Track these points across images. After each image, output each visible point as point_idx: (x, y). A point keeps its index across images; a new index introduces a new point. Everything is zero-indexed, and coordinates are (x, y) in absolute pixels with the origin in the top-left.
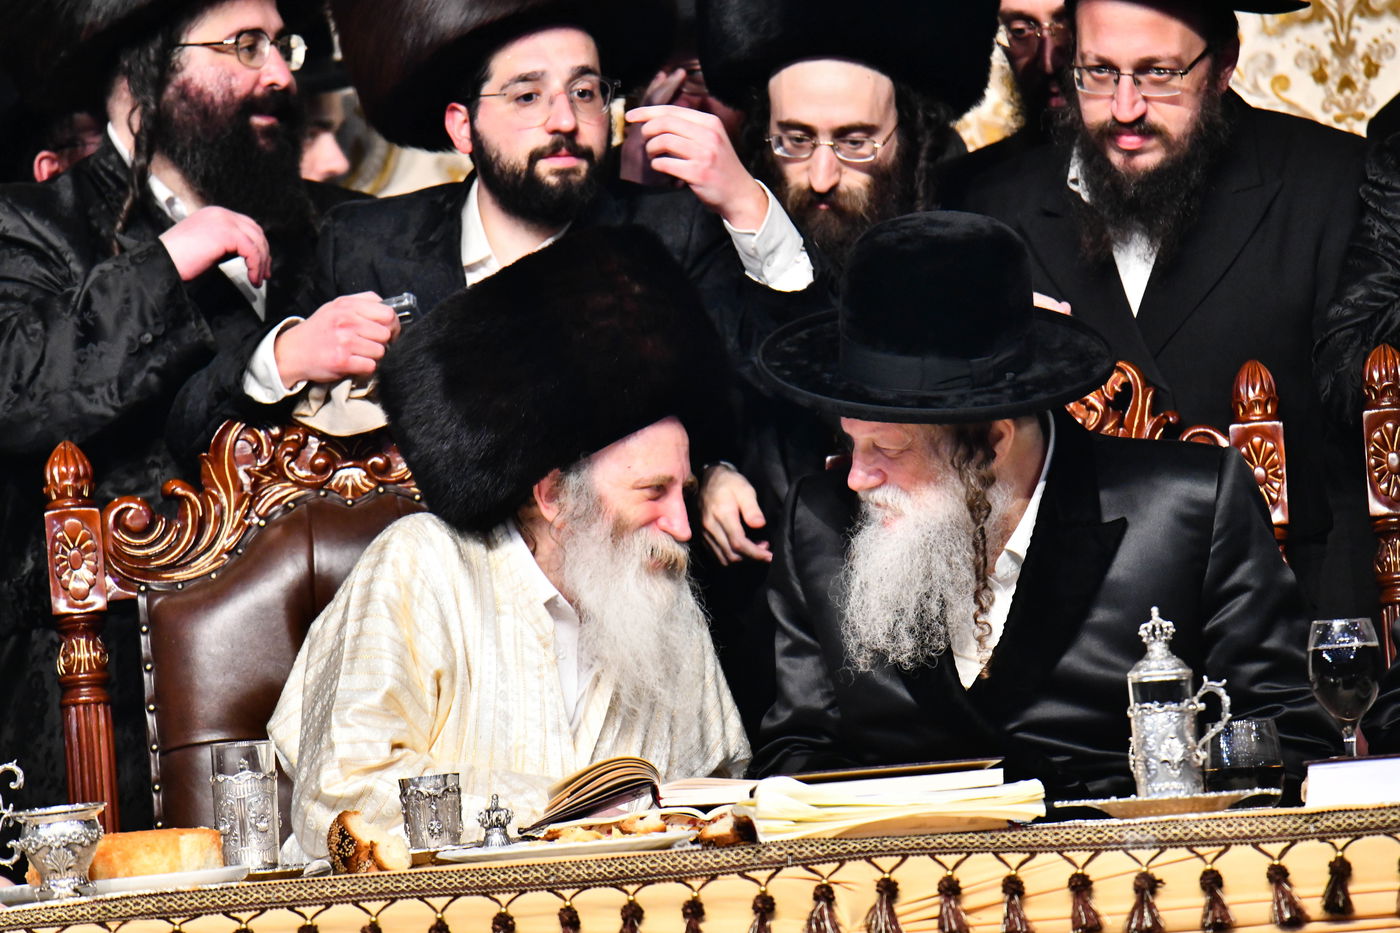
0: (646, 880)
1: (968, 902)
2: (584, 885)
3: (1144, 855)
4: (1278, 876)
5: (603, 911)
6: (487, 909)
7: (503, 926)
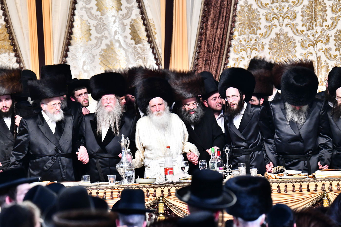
5: (297, 185)
6: (284, 184)
7: (286, 186)
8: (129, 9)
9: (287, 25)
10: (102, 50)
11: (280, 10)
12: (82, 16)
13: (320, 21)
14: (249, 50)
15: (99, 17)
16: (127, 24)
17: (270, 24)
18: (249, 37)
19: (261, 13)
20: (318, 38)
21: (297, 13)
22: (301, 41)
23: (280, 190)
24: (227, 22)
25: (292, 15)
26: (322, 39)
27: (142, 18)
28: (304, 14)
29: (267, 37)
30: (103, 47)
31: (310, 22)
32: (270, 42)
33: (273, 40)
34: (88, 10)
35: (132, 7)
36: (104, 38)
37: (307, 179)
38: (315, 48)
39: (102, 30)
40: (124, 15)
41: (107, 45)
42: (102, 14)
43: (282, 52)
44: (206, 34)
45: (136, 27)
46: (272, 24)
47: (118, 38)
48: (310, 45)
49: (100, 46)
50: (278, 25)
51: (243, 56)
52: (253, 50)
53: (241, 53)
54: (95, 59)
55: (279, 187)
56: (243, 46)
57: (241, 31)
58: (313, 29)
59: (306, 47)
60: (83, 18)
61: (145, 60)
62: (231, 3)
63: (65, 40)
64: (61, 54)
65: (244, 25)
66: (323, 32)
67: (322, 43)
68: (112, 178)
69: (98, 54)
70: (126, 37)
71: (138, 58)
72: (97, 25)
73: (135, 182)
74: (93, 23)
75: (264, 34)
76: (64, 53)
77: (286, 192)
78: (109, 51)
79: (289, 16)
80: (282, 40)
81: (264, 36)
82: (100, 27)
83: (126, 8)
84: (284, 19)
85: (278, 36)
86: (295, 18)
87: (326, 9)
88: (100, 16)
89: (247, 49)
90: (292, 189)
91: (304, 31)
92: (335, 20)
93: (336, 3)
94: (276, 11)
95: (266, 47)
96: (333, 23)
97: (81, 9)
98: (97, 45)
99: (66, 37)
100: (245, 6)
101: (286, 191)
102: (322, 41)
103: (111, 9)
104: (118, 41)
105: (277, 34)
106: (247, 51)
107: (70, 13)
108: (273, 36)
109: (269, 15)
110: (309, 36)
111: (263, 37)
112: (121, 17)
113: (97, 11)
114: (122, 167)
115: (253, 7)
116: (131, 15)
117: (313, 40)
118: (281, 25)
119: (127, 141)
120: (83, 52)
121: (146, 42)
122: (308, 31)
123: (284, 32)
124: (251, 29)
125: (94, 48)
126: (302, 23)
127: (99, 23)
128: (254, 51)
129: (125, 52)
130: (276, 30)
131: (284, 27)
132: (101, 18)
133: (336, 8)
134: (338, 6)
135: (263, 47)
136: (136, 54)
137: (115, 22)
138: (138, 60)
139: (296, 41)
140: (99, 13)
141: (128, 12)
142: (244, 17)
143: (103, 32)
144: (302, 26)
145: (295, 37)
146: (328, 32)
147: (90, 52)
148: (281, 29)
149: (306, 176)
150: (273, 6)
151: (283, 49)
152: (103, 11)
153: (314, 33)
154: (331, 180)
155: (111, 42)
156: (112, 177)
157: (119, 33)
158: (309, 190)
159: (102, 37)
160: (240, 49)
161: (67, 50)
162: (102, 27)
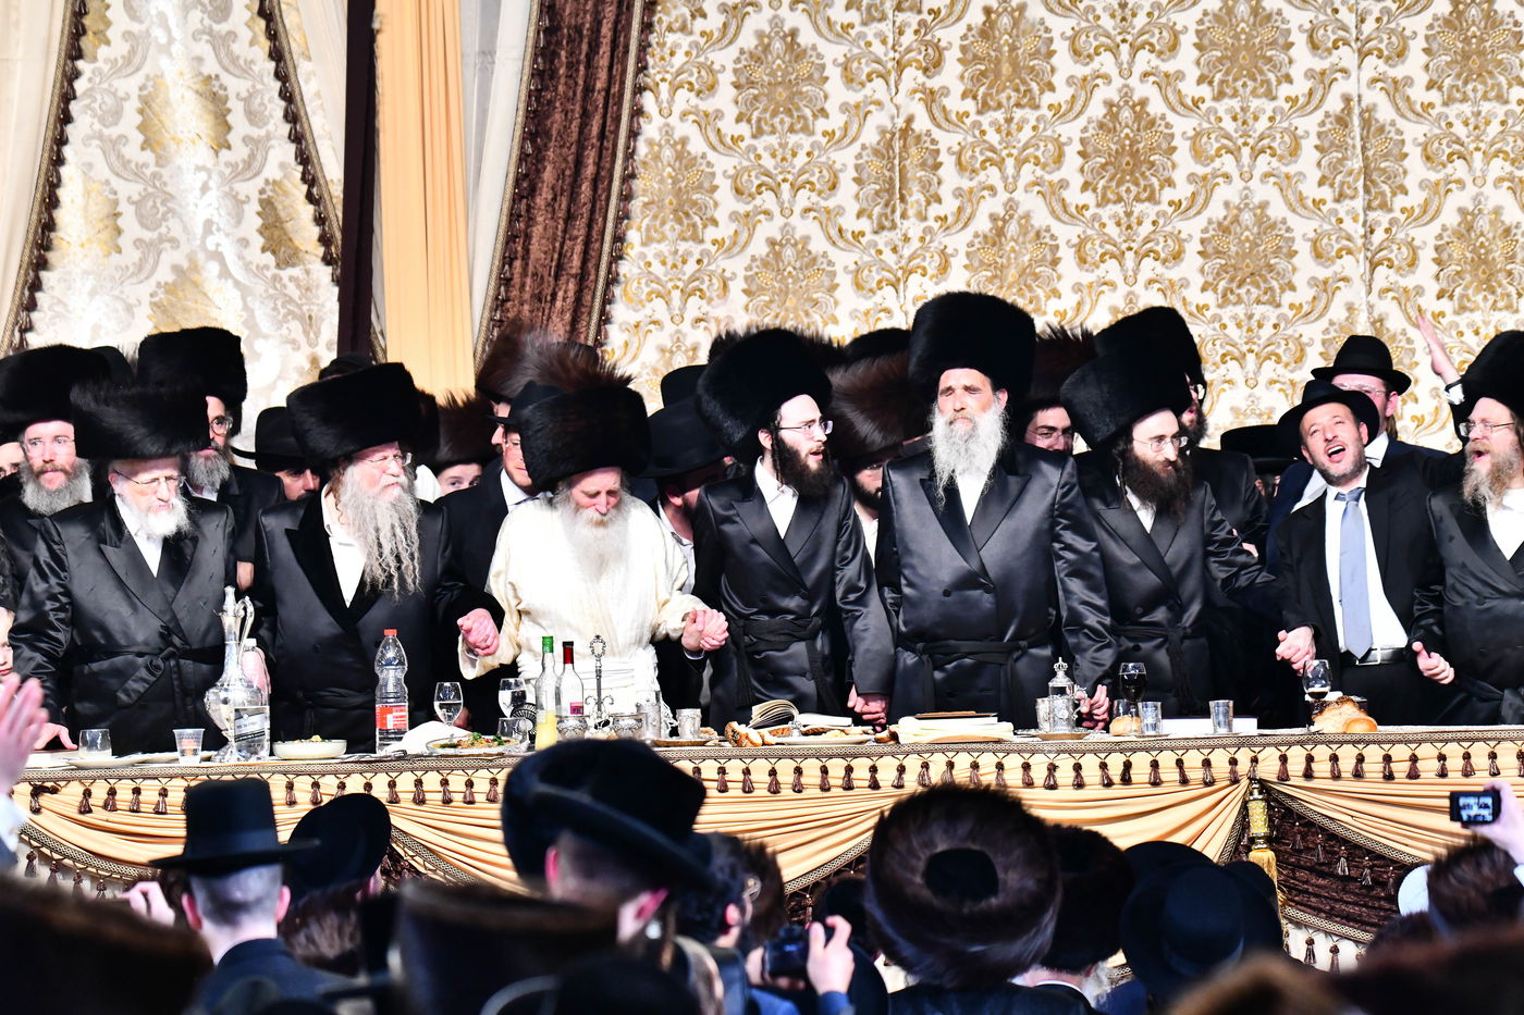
0: (855, 756)
1: (981, 771)
2: (831, 757)
3: (1052, 756)
4: (1103, 766)
5: (837, 768)
6: (791, 765)
7: (798, 771)
8: (257, 146)
9: (807, 210)
10: (159, 285)
11: (784, 159)
12: (90, 166)
13: (917, 202)
14: (676, 294)
15: (148, 172)
16: (247, 197)
17: (749, 208)
18: (676, 252)
19: (718, 170)
20: (911, 258)
21: (841, 171)
22: (852, 267)
23: (777, 783)
24: (603, 197)
25: (823, 177)
26: (923, 264)
27: (304, 179)
28: (865, 176)
29: (739, 253)
30: (164, 274)
31: (883, 202)
32: (749, 268)
33: (758, 263)
34: (112, 147)
35: (268, 137)
36: (167, 245)
37: (871, 746)
38: (902, 294)
39: (159, 216)
40: (237, 164)
41: (176, 269)
42: (161, 161)
43: (788, 304)
44: (528, 237)
45: (280, 207)
46: (755, 206)
47: (218, 245)
48: (884, 284)
49: (153, 271)
50: (775, 210)
51: (654, 318)
52: (690, 295)
53: (649, 305)
54: (133, 316)
55: (773, 773)
56: (658, 281)
57: (648, 229)
58: (894, 227)
59: (871, 290)
60: (92, 174)
61: (311, 325)
62: (616, 132)
63: (27, 251)
64: (13, 300)
65: (661, 208)
66: (928, 239)
67: (924, 275)
68: (188, 738)
69: (146, 300)
70: (244, 242)
71: (285, 316)
72: (144, 198)
73: (272, 754)
74: (128, 190)
75: (727, 242)
76: (23, 293)
77: (800, 791)
78: (183, 290)
79: (814, 179)
80: (789, 264)
81: (729, 249)
82: (154, 206)
83: (247, 140)
84: (796, 189)
85: (777, 248)
86: (834, 187)
87: (939, 160)
88: (153, 168)
89: (670, 292)
90: (818, 781)
91: (862, 234)
92: (970, 200)
93: (970, 139)
94: (768, 162)
95: (737, 286)
96: (960, 210)
97: (87, 140)
98: (140, 268)
99: (31, 238)
100: (663, 142)
101: (798, 788)
102: (924, 269)
103: (194, 142)
104: (218, 256)
105: (772, 243)
106: (671, 300)
107: (46, 155)
108: (759, 248)
109: (745, 177)
110: (880, 252)
111: (725, 251)
112: (227, 171)
113: (143, 149)
114: (225, 702)
115: (690, 147)
116: (263, 165)
117: (895, 267)
118: (787, 212)
119: (245, 609)
120: (93, 293)
121: (319, 260)
122: (876, 233)
123: (797, 237)
124: (685, 222)
125: (131, 280)
126: (856, 207)
127: (150, 190)
128: (694, 301)
129: (239, 293)
130: (768, 229)
131: (795, 220)
132: (155, 175)
133: (973, 157)
134: (977, 150)
135: (725, 286)
136: (279, 303)
137: (205, 189)
138: (288, 322)
139: (838, 268)
140: (148, 156)
141: (252, 156)
142: (662, 181)
143: (164, 224)
144: (859, 216)
145: (834, 254)
146: (946, 241)
147: (116, 292)
148: (786, 225)
149: (865, 737)
150: (760, 144)
151: (794, 293)
152: (164, 149)
153: (897, 242)
154: (952, 750)
155: (191, 258)
156: (190, 737)
157: (219, 229)
158: (875, 785)
159: (161, 239)
160: (646, 290)
161: (36, 286)
162: (158, 205)
